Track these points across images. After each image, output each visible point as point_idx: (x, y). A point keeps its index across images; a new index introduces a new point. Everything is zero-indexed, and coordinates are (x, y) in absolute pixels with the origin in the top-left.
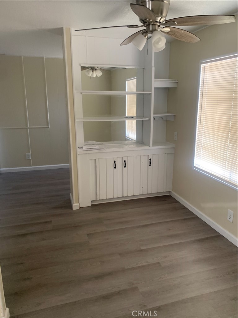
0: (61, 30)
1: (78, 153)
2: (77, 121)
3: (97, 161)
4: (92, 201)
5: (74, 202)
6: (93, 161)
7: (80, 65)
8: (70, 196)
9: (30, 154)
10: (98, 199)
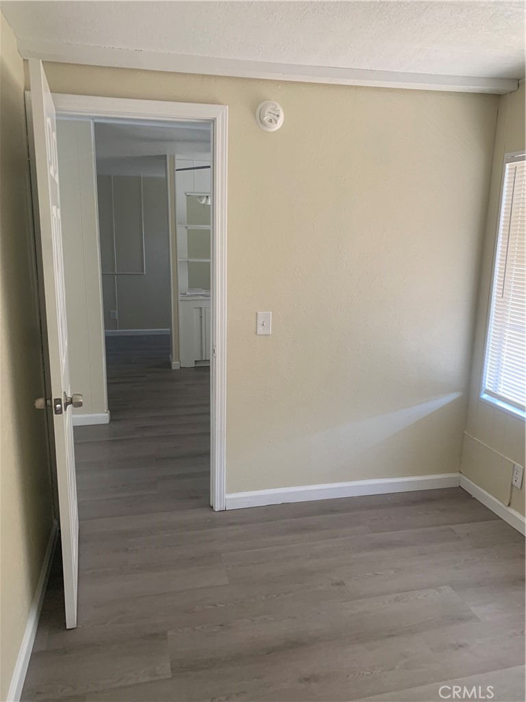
0: (165, 157)
1: (180, 298)
2: (179, 260)
3: (203, 309)
4: (196, 361)
5: (174, 360)
6: (199, 310)
7: (186, 194)
8: (169, 358)
9: (117, 312)
10: (204, 359)
